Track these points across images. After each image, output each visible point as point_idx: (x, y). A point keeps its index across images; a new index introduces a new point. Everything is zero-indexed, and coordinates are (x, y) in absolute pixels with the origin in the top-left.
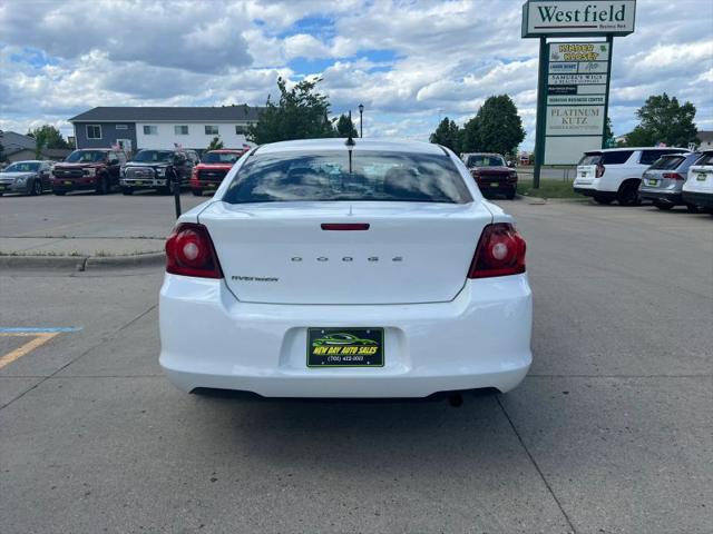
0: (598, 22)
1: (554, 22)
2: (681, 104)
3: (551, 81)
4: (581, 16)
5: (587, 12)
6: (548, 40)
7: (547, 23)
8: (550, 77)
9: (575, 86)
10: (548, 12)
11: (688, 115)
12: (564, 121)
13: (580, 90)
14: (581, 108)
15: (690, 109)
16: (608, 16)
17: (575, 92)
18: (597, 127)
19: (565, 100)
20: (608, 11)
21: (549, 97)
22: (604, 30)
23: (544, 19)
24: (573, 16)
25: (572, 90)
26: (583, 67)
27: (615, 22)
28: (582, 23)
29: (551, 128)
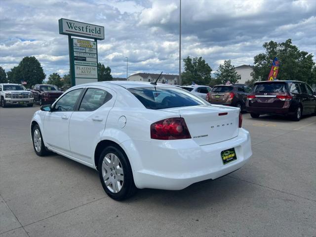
0: (91, 33)
1: (73, 30)
2: (106, 67)
3: (75, 54)
4: (85, 29)
5: (86, 28)
6: (72, 37)
7: (71, 29)
8: (75, 53)
9: (85, 58)
10: (71, 25)
11: (109, 71)
12: (82, 72)
13: (87, 59)
14: (89, 67)
15: (109, 69)
16: (94, 31)
17: (85, 60)
18: (95, 75)
19: (81, 63)
20: (95, 29)
21: (75, 61)
22: (93, 36)
23: (69, 28)
24: (81, 29)
25: (84, 59)
26: (87, 50)
27: (97, 34)
28: (85, 32)
29: (77, 74)
